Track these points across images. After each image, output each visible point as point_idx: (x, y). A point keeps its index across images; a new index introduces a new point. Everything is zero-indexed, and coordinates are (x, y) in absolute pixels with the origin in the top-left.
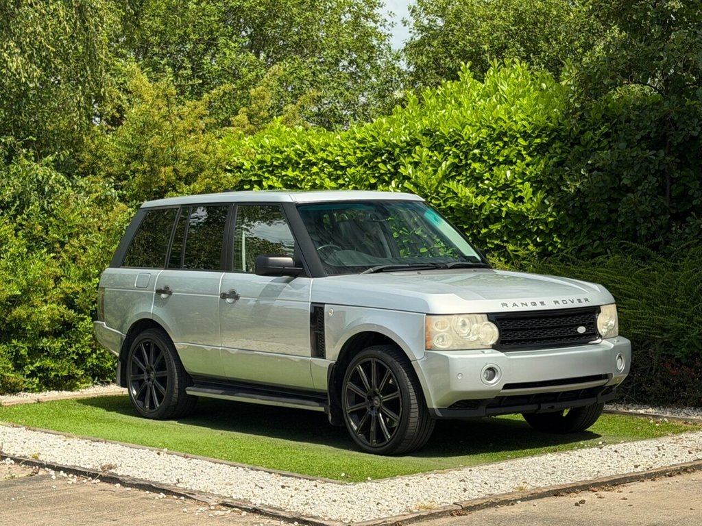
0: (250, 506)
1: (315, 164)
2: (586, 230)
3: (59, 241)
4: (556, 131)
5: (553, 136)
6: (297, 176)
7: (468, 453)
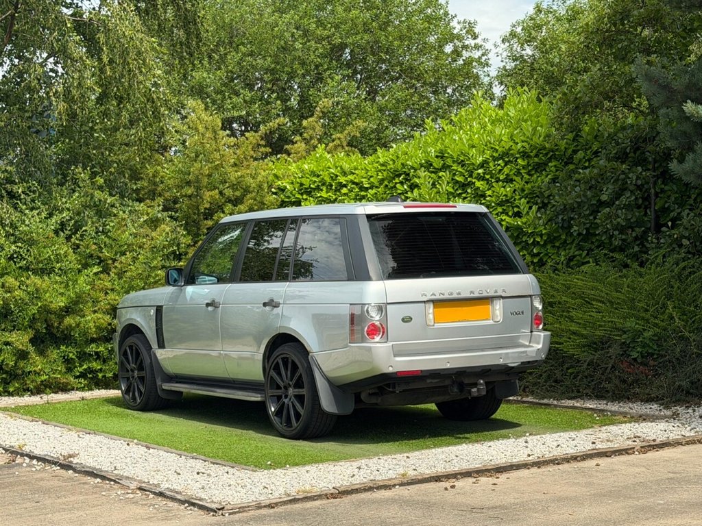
0: (158, 490)
1: (345, 186)
2: (576, 242)
3: (112, 259)
4: (553, 152)
5: (549, 156)
6: (330, 196)
7: (394, 440)
